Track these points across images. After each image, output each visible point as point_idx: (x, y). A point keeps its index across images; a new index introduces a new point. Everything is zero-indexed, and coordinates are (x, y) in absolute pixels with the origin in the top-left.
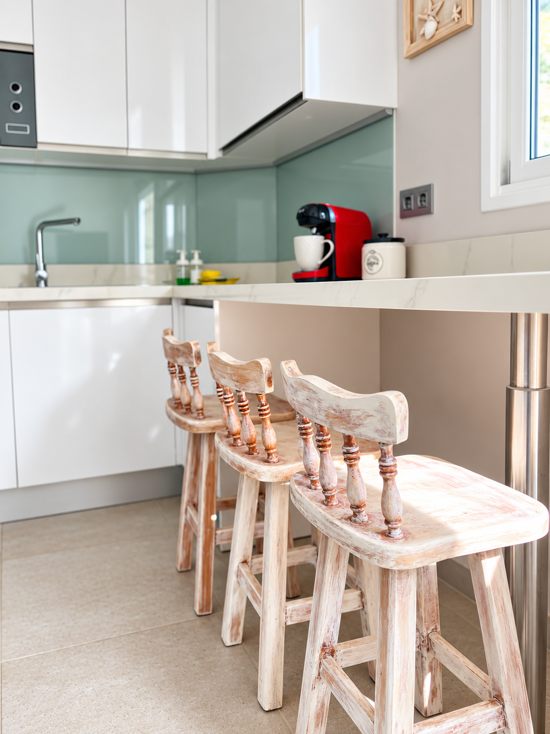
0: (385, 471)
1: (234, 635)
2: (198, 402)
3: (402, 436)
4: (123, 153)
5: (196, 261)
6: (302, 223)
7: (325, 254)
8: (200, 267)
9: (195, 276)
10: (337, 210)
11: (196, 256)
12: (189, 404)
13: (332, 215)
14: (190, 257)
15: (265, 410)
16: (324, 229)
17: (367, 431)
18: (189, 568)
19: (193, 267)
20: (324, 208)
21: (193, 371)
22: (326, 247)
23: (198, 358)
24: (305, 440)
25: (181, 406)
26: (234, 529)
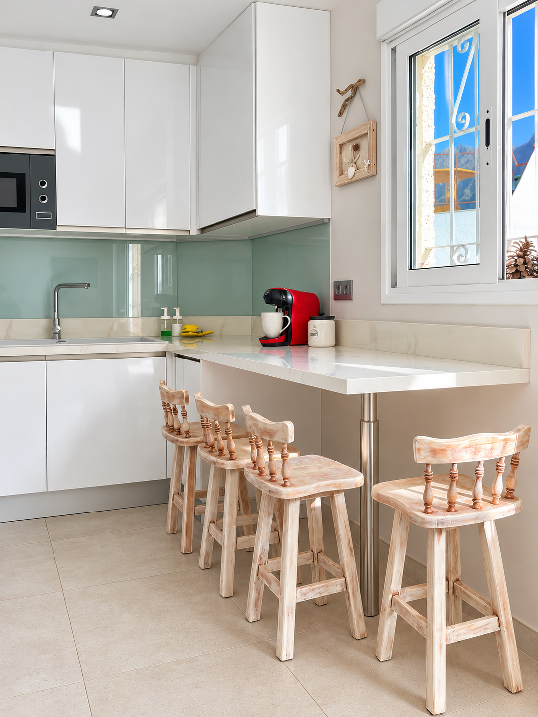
0: (284, 457)
1: (206, 563)
2: (184, 428)
3: (291, 440)
4: (123, 231)
5: (178, 317)
6: (267, 302)
7: (283, 327)
8: (181, 321)
9: (177, 329)
10: (294, 292)
11: (178, 313)
12: (179, 429)
13: (290, 297)
14: (172, 313)
15: (230, 431)
16: (284, 307)
17: (278, 438)
18: (176, 532)
19: (175, 321)
20: (284, 292)
21: (183, 407)
22: (285, 321)
23: (187, 400)
24: (252, 445)
25: (174, 430)
26: (206, 506)
